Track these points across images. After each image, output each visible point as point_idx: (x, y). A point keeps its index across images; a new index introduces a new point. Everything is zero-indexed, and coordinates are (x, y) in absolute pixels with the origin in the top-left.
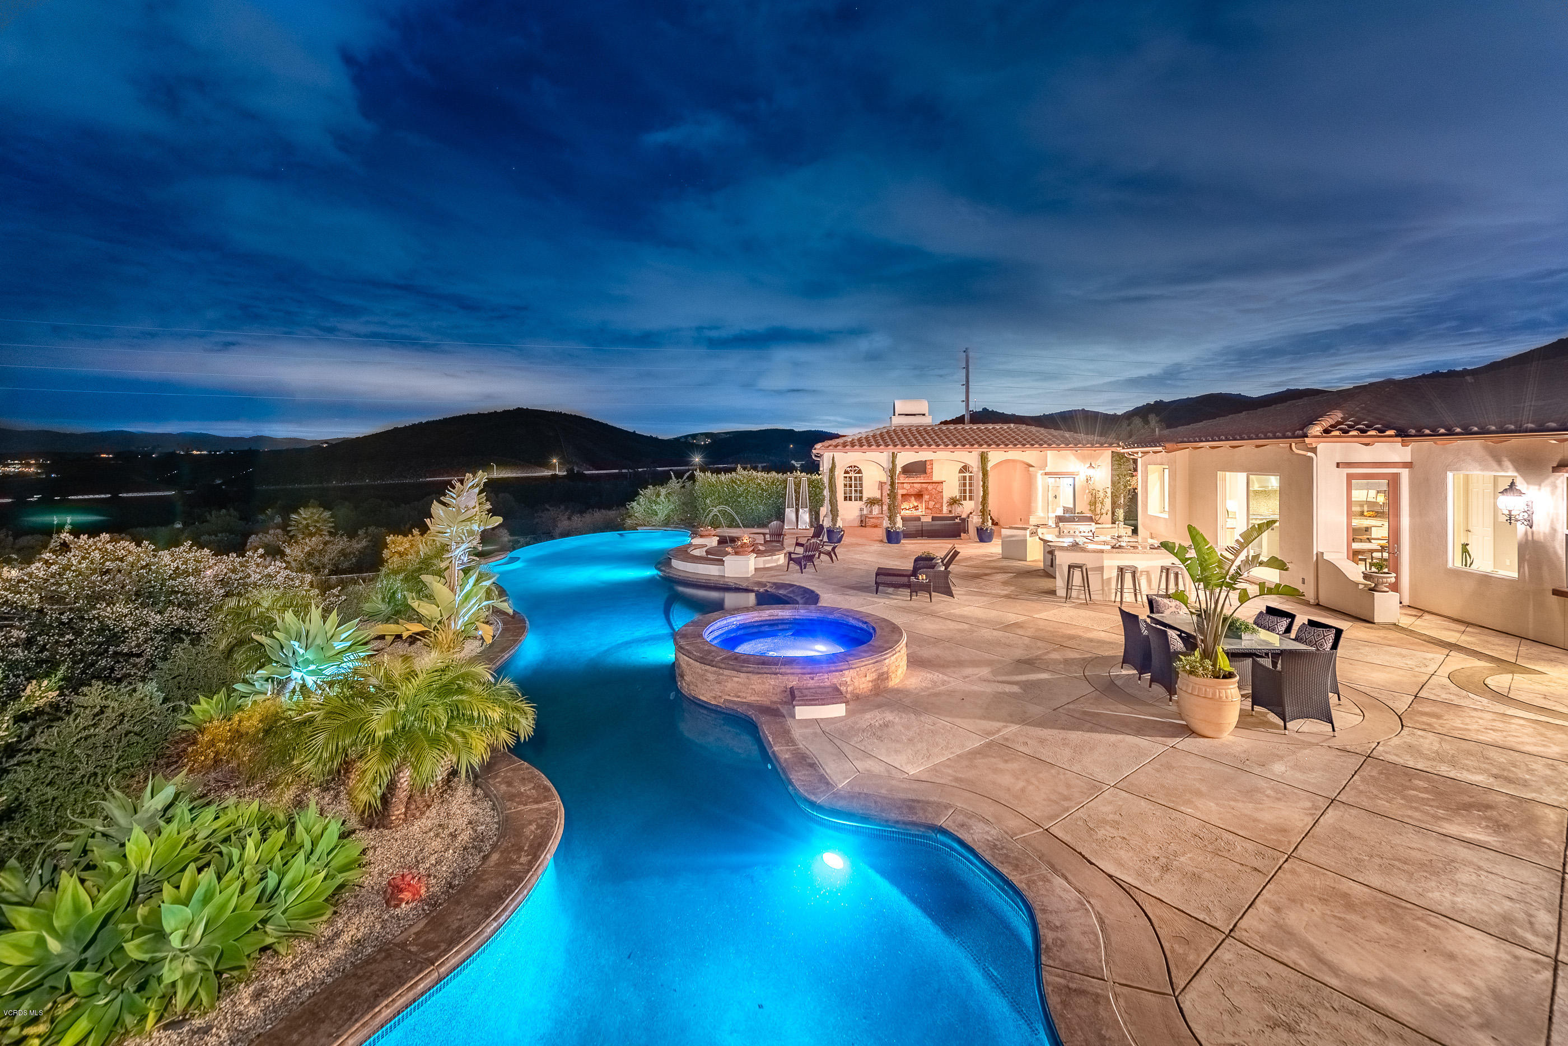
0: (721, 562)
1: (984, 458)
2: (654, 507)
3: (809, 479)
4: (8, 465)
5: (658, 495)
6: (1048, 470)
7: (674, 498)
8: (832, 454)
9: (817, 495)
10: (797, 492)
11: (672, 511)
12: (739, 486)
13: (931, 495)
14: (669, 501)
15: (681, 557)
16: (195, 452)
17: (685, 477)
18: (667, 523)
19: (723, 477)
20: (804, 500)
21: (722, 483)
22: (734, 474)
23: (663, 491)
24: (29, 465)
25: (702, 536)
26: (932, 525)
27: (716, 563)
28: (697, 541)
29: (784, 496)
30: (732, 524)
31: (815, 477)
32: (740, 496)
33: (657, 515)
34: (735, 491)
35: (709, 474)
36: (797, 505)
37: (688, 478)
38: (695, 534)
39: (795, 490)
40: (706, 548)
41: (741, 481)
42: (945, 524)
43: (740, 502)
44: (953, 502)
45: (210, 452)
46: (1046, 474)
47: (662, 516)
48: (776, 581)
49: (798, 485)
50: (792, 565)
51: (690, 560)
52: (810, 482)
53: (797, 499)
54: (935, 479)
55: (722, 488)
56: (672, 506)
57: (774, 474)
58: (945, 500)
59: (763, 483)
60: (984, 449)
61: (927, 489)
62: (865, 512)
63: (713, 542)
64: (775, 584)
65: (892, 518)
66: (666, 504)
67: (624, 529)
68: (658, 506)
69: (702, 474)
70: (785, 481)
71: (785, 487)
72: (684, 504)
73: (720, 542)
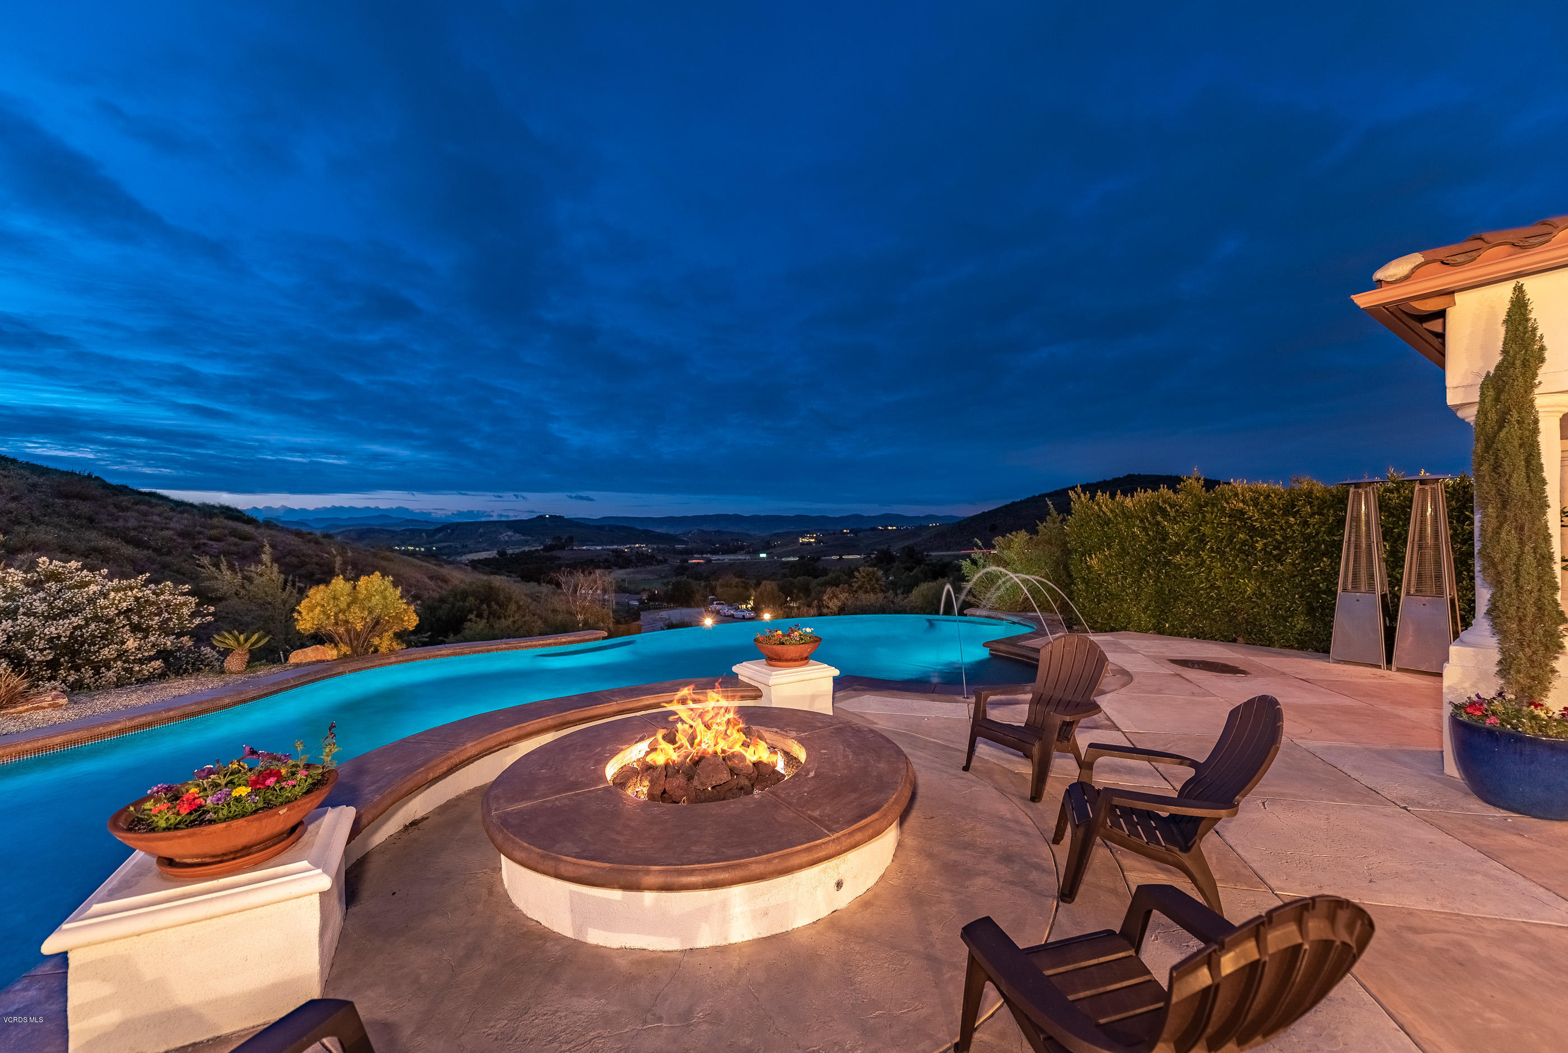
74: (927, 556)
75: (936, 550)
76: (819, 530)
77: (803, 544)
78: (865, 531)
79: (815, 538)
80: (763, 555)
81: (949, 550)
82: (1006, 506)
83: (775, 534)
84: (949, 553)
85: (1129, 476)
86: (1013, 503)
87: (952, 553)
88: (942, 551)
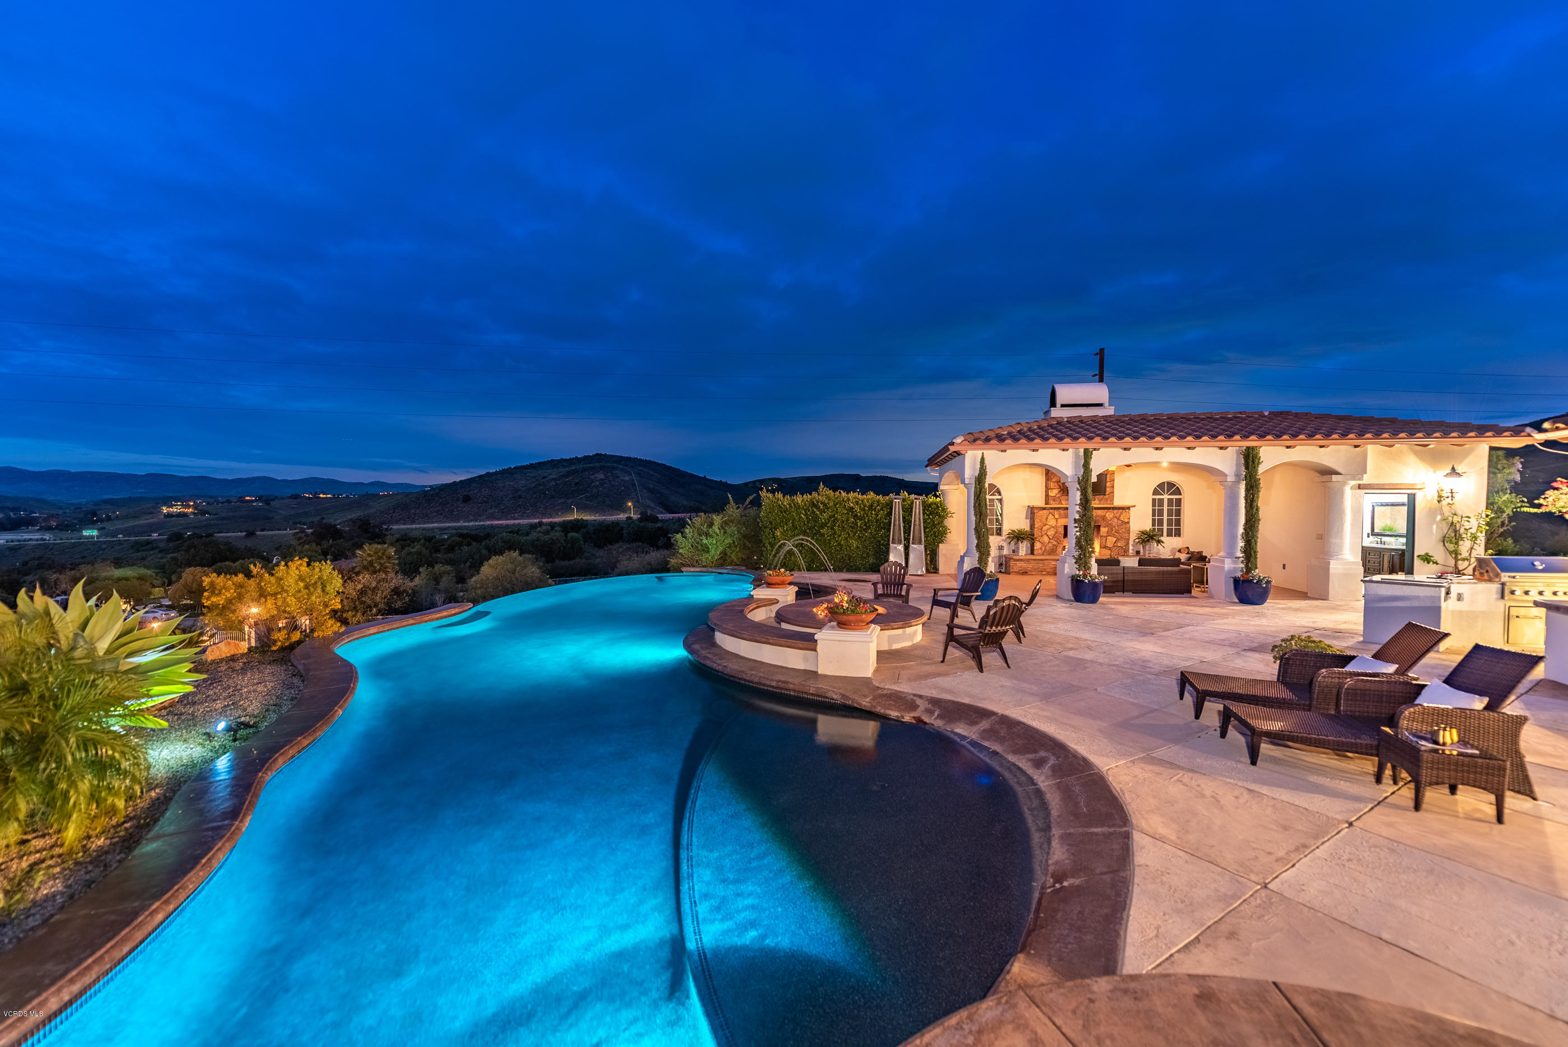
0: (808, 642)
1: (1250, 459)
2: (705, 541)
3: (924, 502)
4: (171, 506)
5: (711, 525)
6: (1366, 479)
7: (732, 529)
8: (981, 452)
9: (934, 525)
10: (907, 522)
11: (730, 547)
12: (822, 512)
13: (1110, 526)
14: (725, 532)
15: (730, 626)
16: (321, 496)
17: (748, 500)
18: (723, 562)
19: (799, 499)
20: (917, 533)
21: (797, 507)
22: (814, 494)
23: (717, 519)
24: (189, 506)
25: (770, 585)
26: (1141, 573)
27: (800, 644)
28: (762, 593)
29: (887, 527)
30: (814, 565)
31: (931, 499)
32: (823, 526)
33: (708, 552)
34: (816, 518)
35: (780, 495)
36: (907, 539)
37: (751, 502)
38: (758, 583)
39: (904, 518)
40: (775, 608)
41: (825, 505)
42: (1163, 572)
43: (823, 535)
44: (1148, 538)
45: (334, 495)
46: (1360, 487)
47: (715, 553)
48: (935, 694)
49: (908, 510)
50: (955, 652)
51: (746, 634)
52: (926, 506)
53: (907, 531)
54: (1117, 502)
55: (799, 514)
56: (729, 540)
57: (871, 495)
58: (1133, 537)
59: (857, 508)
60: (1252, 442)
61: (1104, 518)
62: (1005, 552)
63: (787, 596)
64: (935, 702)
65: (1082, 561)
66: (721, 537)
67: (668, 571)
68: (710, 540)
69: (770, 495)
70: (890, 505)
71: (890, 514)
72: (745, 537)
73: (799, 595)
74: (387, 530)
75: (397, 522)
76: (198, 497)
77: (169, 515)
78: (283, 498)
79: (195, 507)
80: (90, 532)
81: (413, 522)
82: (480, 477)
83: (105, 502)
84: (414, 526)
85: (597, 455)
86: (488, 473)
87: (418, 526)
88: (404, 524)
